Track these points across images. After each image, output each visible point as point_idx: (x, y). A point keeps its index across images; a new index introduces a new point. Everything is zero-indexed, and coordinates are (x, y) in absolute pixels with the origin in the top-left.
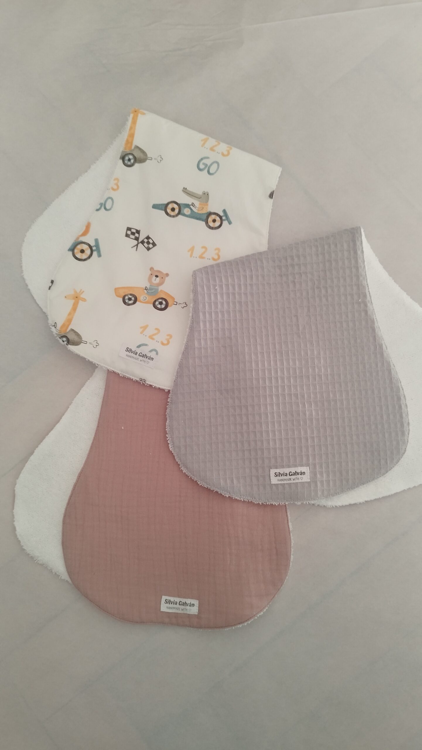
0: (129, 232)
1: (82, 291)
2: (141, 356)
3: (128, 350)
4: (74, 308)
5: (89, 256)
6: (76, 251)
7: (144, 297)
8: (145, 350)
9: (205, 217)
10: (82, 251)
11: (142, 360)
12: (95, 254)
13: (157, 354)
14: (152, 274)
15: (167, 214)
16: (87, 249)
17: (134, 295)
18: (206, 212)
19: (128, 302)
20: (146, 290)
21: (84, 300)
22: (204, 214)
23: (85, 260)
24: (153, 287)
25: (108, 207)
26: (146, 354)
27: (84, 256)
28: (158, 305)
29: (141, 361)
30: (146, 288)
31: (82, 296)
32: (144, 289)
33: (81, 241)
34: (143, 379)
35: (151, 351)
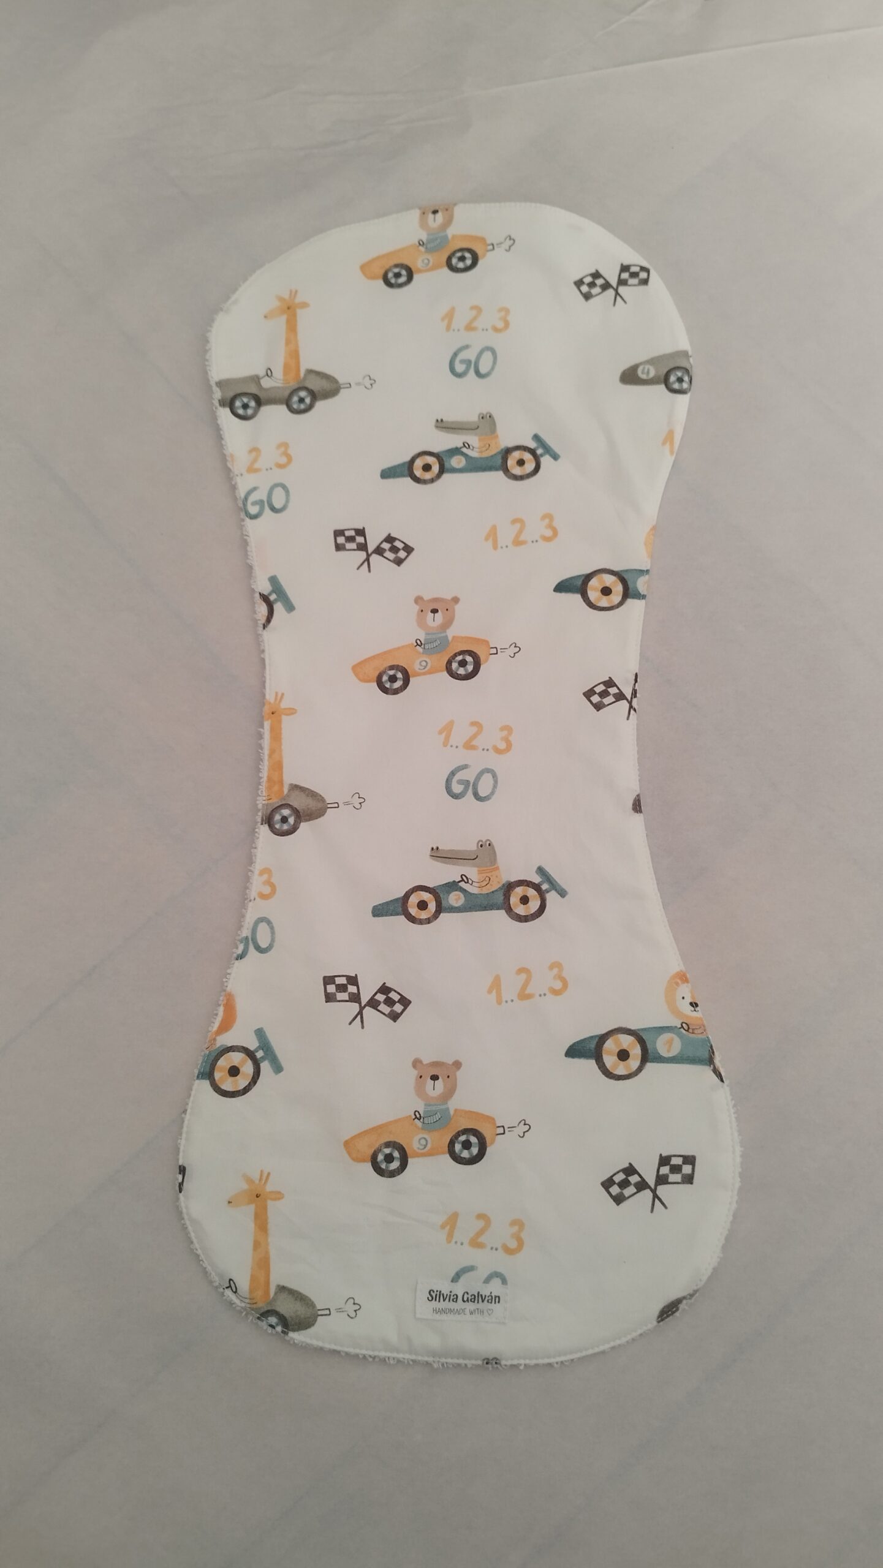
0: (331, 989)
1: (265, 1175)
2: (468, 1300)
3: (434, 1296)
4: (261, 1223)
5: (253, 1077)
6: (217, 1075)
7: (420, 1140)
8: (471, 1284)
9: (500, 898)
10: (234, 1071)
11: (475, 1311)
12: (265, 1066)
13: (504, 1281)
14: (421, 1077)
15: (412, 919)
16: (243, 1062)
17: (395, 1142)
18: (500, 885)
19: (387, 1167)
20: (419, 1119)
21: (278, 1196)
22: (496, 891)
23: (246, 1090)
24: (434, 1108)
25: (263, 943)
26: (479, 1293)
27: (242, 1082)
28: (461, 1152)
29: (471, 1313)
30: (417, 1113)
31: (269, 1188)
32: (414, 1119)
33: (222, 1046)
34: (491, 1358)
35: (487, 1281)
